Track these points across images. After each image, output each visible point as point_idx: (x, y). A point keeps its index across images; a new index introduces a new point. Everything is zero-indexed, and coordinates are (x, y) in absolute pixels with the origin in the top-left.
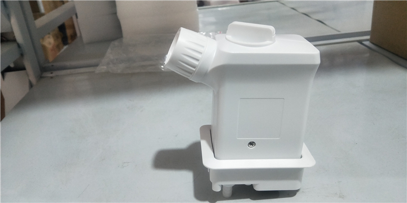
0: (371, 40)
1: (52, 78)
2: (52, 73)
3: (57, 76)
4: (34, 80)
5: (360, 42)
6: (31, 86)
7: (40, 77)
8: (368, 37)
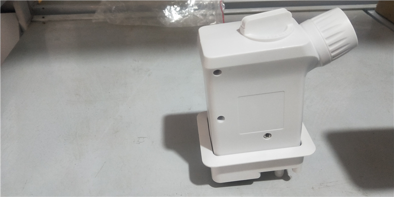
0: (377, 10)
1: (44, 23)
2: (43, 17)
3: (50, 21)
4: (24, 25)
5: (366, 10)
6: (22, 31)
7: (31, 22)
8: (375, 6)
